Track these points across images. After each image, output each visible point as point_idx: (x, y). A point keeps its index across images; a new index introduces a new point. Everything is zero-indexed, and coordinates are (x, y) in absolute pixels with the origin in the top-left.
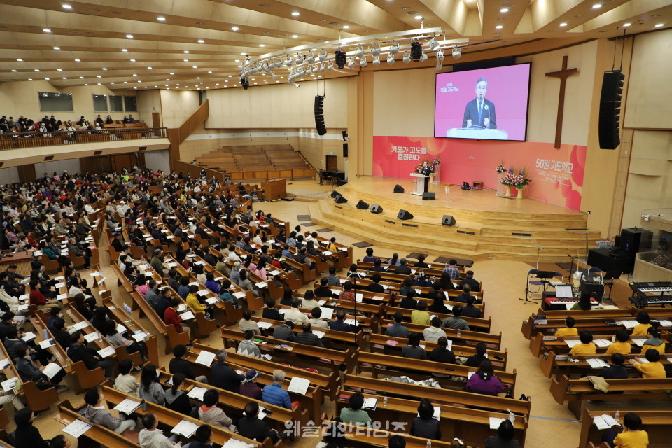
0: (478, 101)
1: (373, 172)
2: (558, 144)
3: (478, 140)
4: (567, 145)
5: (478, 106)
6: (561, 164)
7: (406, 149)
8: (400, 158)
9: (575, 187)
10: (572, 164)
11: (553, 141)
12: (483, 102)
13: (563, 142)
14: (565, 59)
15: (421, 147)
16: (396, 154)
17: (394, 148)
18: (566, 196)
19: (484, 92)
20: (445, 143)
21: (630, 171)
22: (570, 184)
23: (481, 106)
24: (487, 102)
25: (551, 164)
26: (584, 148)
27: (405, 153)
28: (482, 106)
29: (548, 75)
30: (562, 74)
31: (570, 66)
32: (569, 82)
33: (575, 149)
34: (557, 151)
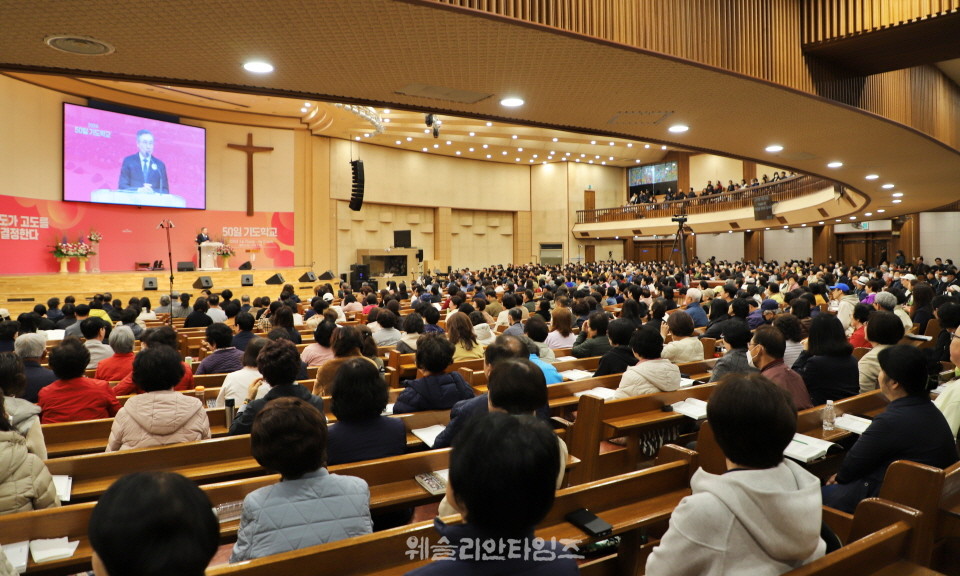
0: (142, 158)
2: (250, 212)
3: (139, 208)
4: (263, 215)
5: (143, 163)
6: (260, 230)
7: (15, 219)
8: (5, 234)
9: (284, 247)
11: (243, 208)
12: (149, 159)
13: (257, 208)
14: (250, 136)
15: (39, 216)
18: (272, 257)
19: (151, 147)
20: (81, 211)
21: (338, 228)
22: (278, 246)
23: (145, 163)
24: (154, 160)
25: (244, 231)
26: (291, 216)
27: (13, 226)
28: (148, 164)
29: (231, 146)
30: (250, 149)
31: (256, 143)
32: (257, 157)
33: (276, 215)
34: (249, 219)
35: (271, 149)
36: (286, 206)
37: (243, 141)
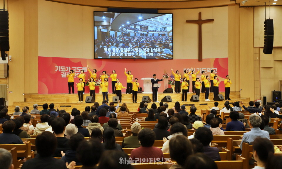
1: (39, 90)
2: (200, 59)
4: (208, 59)
6: (206, 69)
7: (69, 68)
8: (64, 75)
10: (216, 68)
11: (196, 57)
13: (204, 57)
14: (200, 14)
15: (82, 66)
16: (59, 73)
17: (58, 68)
20: (104, 63)
21: (261, 66)
26: (226, 60)
27: (68, 71)
29: (188, 22)
30: (200, 22)
31: (204, 18)
32: (204, 26)
33: (217, 60)
34: (200, 63)
35: (212, 20)
36: (223, 54)
37: (196, 18)
